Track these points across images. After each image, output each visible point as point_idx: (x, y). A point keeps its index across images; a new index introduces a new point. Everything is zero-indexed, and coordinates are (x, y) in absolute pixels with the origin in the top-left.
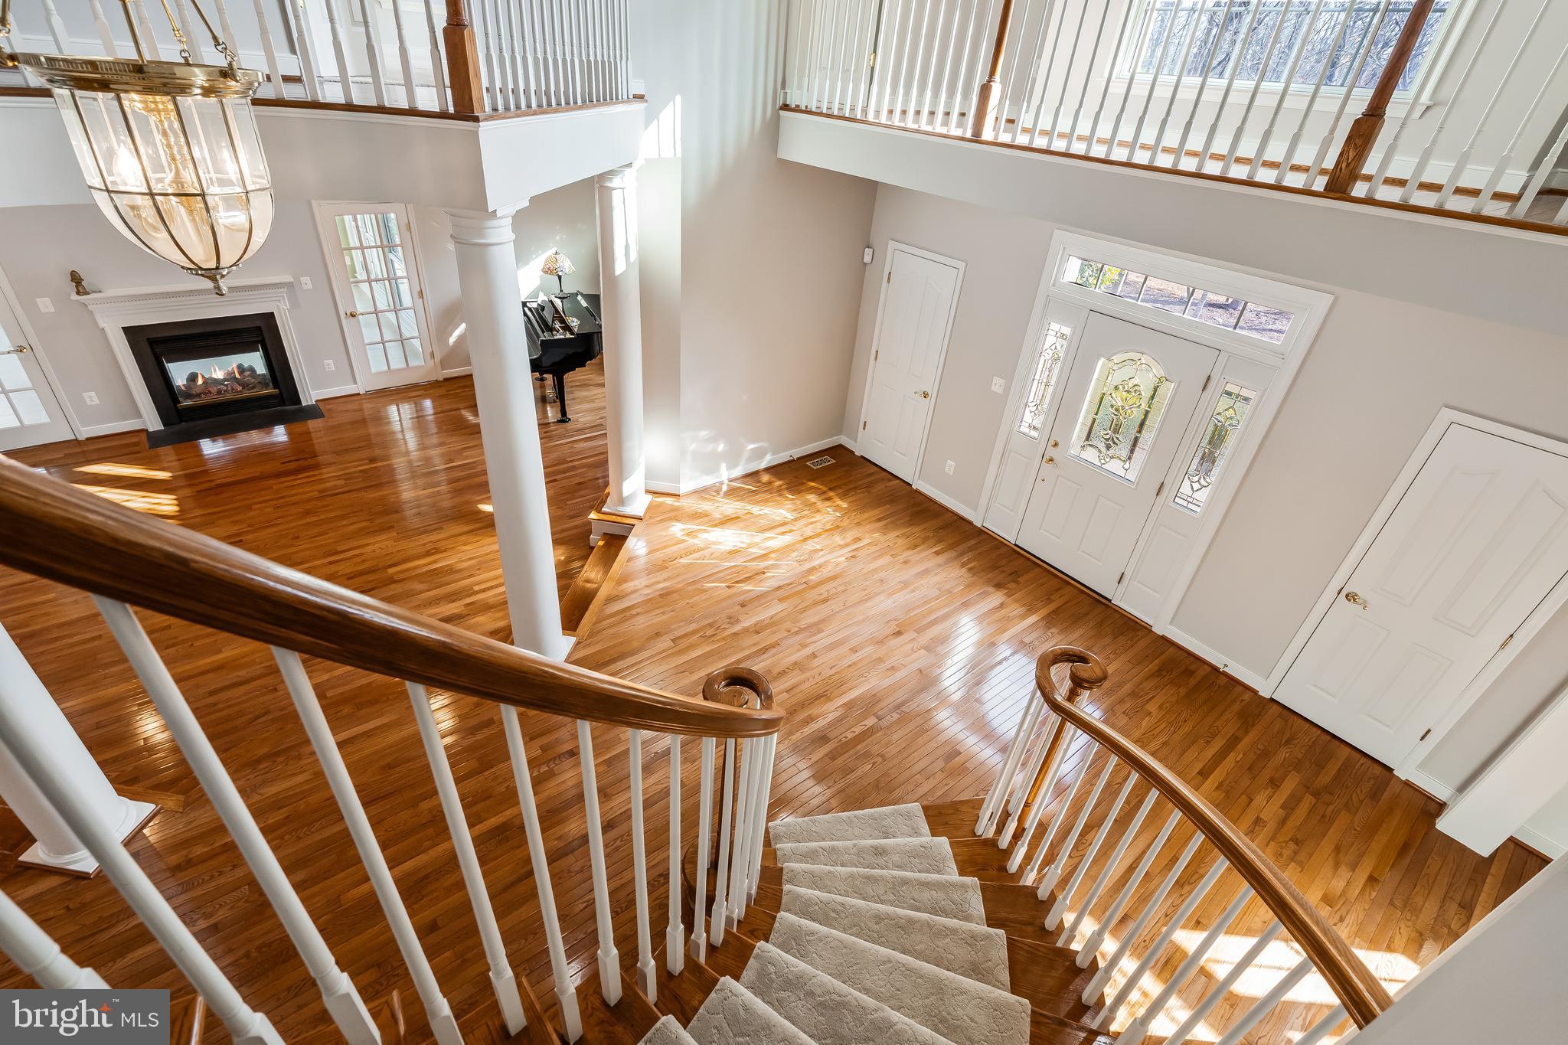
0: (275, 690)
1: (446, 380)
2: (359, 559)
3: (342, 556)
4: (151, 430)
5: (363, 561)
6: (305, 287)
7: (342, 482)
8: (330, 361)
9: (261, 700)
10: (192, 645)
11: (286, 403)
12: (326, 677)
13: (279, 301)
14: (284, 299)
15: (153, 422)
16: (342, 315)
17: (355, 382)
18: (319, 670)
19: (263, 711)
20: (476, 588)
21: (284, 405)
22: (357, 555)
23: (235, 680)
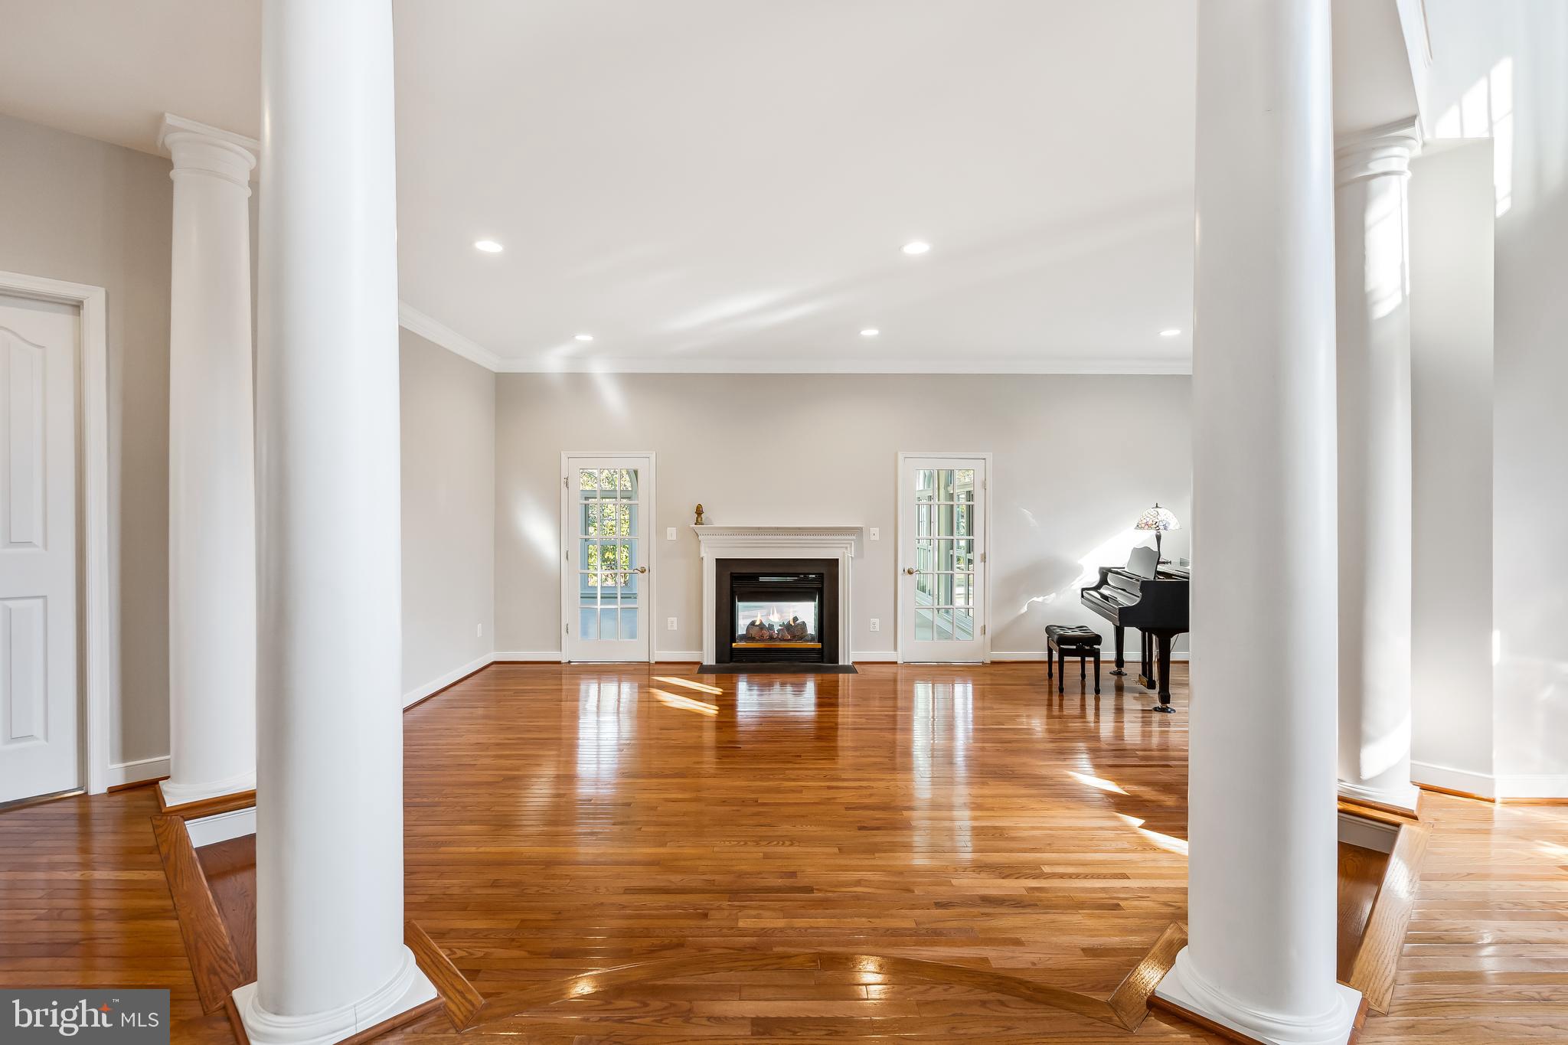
0: (705, 916)
1: (993, 663)
2: (868, 792)
3: (845, 784)
4: (705, 663)
5: (871, 795)
6: (873, 538)
7: (863, 720)
8: (877, 621)
9: (682, 923)
10: (641, 828)
11: (825, 660)
12: (781, 923)
13: (846, 548)
14: (851, 547)
15: (709, 658)
16: (900, 571)
17: (895, 649)
18: (774, 910)
19: (675, 940)
20: (1046, 869)
21: (823, 662)
22: (866, 788)
23: (662, 884)
